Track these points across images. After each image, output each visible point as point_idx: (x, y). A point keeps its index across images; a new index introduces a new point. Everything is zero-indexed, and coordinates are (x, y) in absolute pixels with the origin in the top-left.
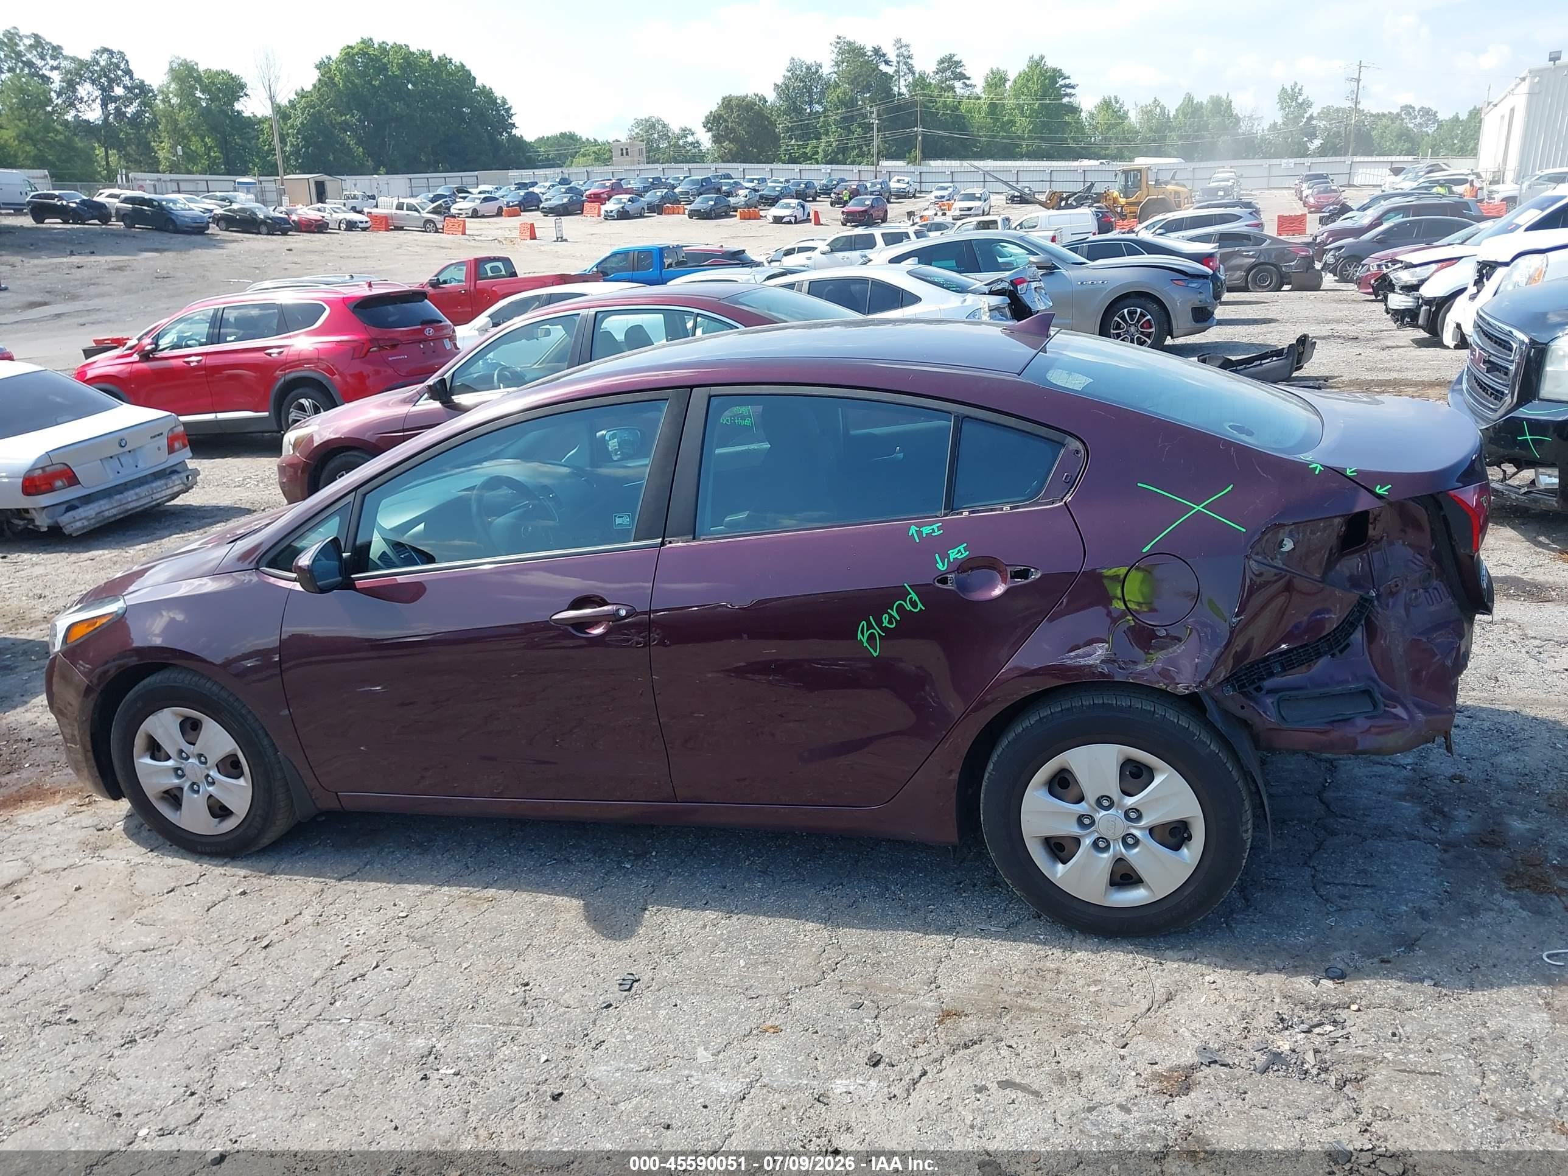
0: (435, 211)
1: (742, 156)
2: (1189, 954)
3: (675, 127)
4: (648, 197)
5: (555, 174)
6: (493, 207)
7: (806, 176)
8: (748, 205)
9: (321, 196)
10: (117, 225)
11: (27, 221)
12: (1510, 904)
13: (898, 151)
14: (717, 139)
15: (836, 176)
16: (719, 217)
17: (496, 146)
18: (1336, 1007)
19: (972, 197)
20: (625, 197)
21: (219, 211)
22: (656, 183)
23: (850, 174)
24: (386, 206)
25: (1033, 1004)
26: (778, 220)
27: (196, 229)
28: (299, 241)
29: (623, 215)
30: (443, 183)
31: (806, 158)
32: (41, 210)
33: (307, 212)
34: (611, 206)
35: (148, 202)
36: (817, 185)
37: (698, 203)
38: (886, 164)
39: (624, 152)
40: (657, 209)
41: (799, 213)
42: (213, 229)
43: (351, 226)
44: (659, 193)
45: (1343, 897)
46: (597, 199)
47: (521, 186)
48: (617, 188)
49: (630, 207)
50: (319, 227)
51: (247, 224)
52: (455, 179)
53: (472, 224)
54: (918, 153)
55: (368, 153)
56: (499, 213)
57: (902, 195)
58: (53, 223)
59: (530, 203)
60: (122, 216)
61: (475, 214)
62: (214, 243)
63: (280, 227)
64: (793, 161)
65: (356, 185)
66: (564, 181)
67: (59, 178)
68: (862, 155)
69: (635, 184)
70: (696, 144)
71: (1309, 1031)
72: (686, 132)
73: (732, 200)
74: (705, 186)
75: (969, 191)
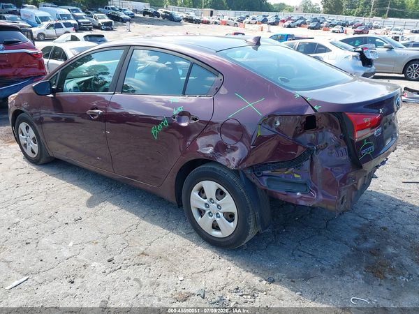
0: (238, 21)
1: (331, 12)
2: (231, 258)
3: (313, 3)
4: (297, 22)
5: (275, 14)
6: (255, 21)
7: (347, 19)
8: (326, 27)
9: (211, 15)
10: (161, 18)
11: (142, 16)
12: (359, 276)
13: (380, 14)
14: (324, 7)
15: (357, 20)
16: (316, 29)
17: (261, 5)
18: (259, 291)
19: (397, 30)
20: (291, 21)
21: (185, 17)
22: (302, 18)
23: (361, 20)
24: (226, 19)
25: (170, 259)
26: (334, 32)
27: (178, 21)
28: (202, 25)
29: (289, 26)
30: (243, 14)
31: (350, 14)
32: (145, 13)
33: (206, 18)
34: (287, 24)
35: (169, 13)
36: (350, 22)
37: (312, 25)
38: (375, 18)
39: (297, 9)
40: (299, 26)
41: (341, 30)
42: (182, 21)
43: (216, 23)
44: (301, 21)
45: (300, 256)
46: (283, 21)
47: (264, 16)
48: (289, 19)
49: (292, 25)
50: (208, 23)
51: (190, 20)
52: (247, 13)
53: (247, 25)
54: (386, 15)
55: (228, 4)
56: (256, 23)
57: (376, 27)
58: (147, 17)
59: (265, 21)
60: (162, 16)
61: (249, 23)
62: (181, 25)
63: (198, 22)
64: (346, 15)
65: (221, 12)
66: (276, 16)
67: (152, 5)
68: (368, 15)
69: (295, 18)
70: (319, 8)
71: (242, 296)
72: (317, 4)
73: (322, 25)
74: (315, 20)
75: (397, 28)
